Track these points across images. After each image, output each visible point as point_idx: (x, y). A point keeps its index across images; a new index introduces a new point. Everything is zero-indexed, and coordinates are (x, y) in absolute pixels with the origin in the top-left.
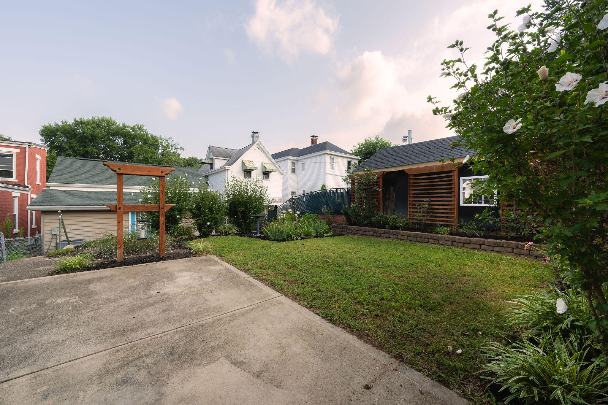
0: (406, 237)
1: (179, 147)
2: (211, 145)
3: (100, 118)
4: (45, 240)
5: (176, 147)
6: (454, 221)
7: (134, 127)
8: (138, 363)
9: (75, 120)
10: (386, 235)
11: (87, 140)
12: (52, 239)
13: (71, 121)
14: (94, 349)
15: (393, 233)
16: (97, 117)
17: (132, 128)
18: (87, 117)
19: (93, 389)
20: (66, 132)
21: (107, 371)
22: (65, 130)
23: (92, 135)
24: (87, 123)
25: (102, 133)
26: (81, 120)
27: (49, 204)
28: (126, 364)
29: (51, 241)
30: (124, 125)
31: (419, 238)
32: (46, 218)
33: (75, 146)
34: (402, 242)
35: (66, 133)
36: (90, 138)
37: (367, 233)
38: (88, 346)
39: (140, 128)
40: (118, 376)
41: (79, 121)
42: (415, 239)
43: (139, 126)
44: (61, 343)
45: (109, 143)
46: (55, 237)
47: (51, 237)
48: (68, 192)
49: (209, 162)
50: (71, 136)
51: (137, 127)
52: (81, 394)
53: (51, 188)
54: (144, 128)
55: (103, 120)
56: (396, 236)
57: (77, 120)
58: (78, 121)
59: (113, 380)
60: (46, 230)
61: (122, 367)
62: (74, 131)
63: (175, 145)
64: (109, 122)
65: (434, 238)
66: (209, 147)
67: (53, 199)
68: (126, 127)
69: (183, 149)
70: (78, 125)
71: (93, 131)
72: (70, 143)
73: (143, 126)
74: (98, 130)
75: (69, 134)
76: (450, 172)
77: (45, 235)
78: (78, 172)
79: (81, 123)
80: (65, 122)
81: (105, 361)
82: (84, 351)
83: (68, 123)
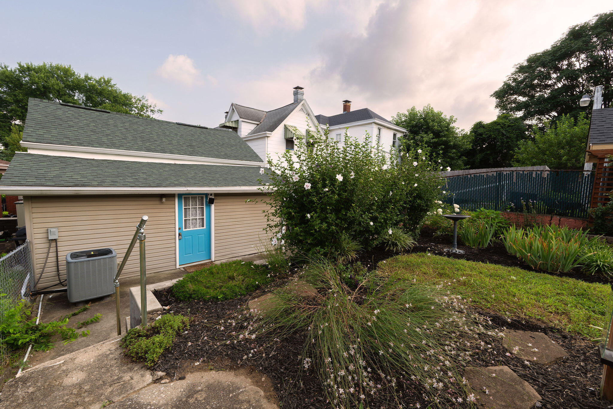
1: (156, 109)
2: (235, 103)
3: (54, 65)
4: (36, 251)
5: (153, 109)
7: (100, 79)
9: (20, 65)
11: (38, 93)
12: (49, 248)
13: (13, 67)
16: (50, 64)
17: (97, 81)
18: (36, 63)
20: (7, 80)
22: (7, 77)
23: (44, 87)
24: (38, 70)
25: (58, 84)
26: (27, 65)
27: (38, 182)
29: (48, 253)
30: (86, 77)
32: (34, 210)
33: (23, 100)
35: (8, 82)
36: (42, 89)
39: (108, 82)
41: (25, 66)
43: (106, 80)
45: (68, 99)
46: (53, 244)
47: (47, 245)
48: (63, 159)
49: (234, 125)
50: (15, 86)
51: (102, 80)
53: (30, 151)
54: (112, 83)
55: (58, 68)
57: (22, 64)
58: (23, 67)
60: (36, 231)
62: (19, 80)
63: (150, 106)
64: (67, 72)
66: (232, 105)
67: (42, 172)
68: (90, 79)
69: (161, 111)
70: (23, 71)
71: (46, 82)
72: (15, 95)
73: (111, 80)
74: (53, 81)
75: (12, 83)
77: (35, 241)
78: (70, 126)
79: (29, 69)
80: (5, 67)
83: (9, 69)
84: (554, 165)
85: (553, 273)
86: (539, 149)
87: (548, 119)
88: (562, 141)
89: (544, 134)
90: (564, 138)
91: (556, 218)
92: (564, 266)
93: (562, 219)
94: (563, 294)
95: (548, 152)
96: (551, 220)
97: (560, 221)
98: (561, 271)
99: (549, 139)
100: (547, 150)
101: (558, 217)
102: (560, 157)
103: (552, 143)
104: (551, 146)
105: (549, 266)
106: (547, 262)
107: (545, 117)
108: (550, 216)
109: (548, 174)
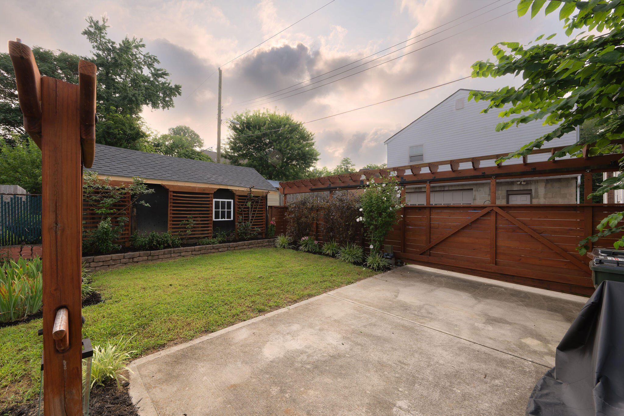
0: (191, 252)
6: (211, 233)
8: (420, 315)
10: (166, 256)
14: (429, 330)
15: (176, 252)
19: (440, 318)
21: (432, 319)
28: (423, 317)
31: (204, 251)
34: (189, 258)
37: (135, 260)
38: (431, 334)
40: (430, 316)
42: (199, 252)
44: (442, 345)
52: (445, 319)
56: (179, 254)
59: (432, 316)
61: (426, 317)
65: (216, 248)
76: (208, 194)
81: (430, 323)
82: (434, 333)
84: (30, 185)
85: (18, 321)
86: (9, 164)
87: (19, 132)
88: (36, 160)
89: (13, 149)
90: (38, 157)
91: (27, 248)
92: (32, 306)
93: (34, 248)
94: (26, 348)
95: (20, 169)
96: (21, 251)
97: (32, 250)
98: (29, 314)
99: (20, 155)
100: (19, 167)
101: (30, 247)
102: (36, 177)
103: (24, 160)
104: (24, 163)
105: (12, 314)
106: (9, 310)
107: (15, 129)
108: (20, 246)
109: (11, 198)
